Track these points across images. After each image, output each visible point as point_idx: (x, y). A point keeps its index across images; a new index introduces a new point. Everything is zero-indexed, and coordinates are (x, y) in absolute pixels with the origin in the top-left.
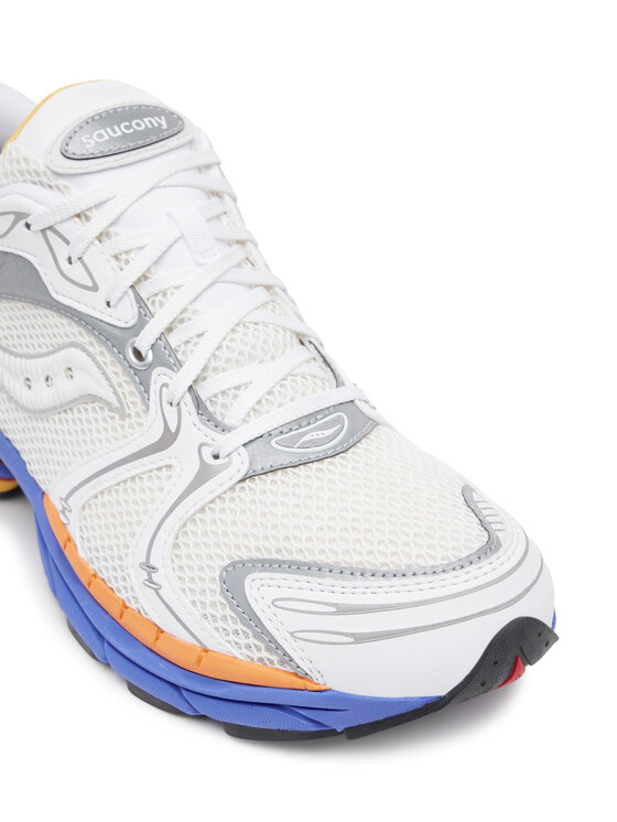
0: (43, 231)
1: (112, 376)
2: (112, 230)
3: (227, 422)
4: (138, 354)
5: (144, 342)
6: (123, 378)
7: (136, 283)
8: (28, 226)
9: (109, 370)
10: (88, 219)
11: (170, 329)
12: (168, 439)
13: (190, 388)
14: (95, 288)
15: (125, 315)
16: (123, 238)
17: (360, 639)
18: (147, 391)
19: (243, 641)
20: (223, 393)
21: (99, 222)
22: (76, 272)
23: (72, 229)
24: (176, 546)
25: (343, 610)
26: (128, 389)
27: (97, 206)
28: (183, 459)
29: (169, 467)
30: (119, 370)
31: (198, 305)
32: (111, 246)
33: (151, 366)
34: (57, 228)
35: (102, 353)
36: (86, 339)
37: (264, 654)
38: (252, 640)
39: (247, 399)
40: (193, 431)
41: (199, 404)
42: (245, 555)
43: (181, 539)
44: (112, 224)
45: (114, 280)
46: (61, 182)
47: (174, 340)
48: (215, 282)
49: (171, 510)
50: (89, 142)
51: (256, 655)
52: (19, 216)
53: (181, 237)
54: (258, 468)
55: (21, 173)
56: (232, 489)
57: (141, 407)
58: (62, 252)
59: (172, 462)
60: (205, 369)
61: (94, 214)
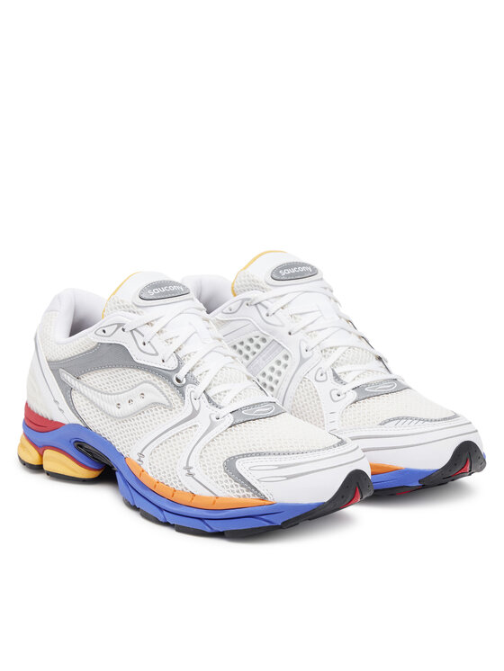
0: (131, 331)
1: (165, 392)
2: (164, 330)
3: (222, 405)
4: (178, 380)
5: (181, 375)
6: (171, 392)
7: (177, 350)
8: (123, 330)
9: (164, 390)
10: (152, 325)
11: (192, 370)
12: (195, 414)
13: (204, 392)
14: (157, 354)
15: (171, 364)
16: (169, 333)
17: (289, 477)
18: (184, 396)
19: (235, 489)
20: (219, 394)
21: (157, 326)
22: (148, 348)
23: (145, 330)
24: (201, 457)
25: (281, 467)
26: (173, 396)
27: (157, 320)
28: (203, 421)
29: (195, 426)
30: (169, 389)
31: (205, 359)
32: (164, 336)
33: (185, 384)
34: (139, 329)
35: (160, 384)
36: (152, 378)
37: (246, 493)
38: (240, 488)
39: (230, 396)
40: (206, 409)
41: (208, 398)
42: (235, 454)
43: (207, 448)
44: (164, 327)
45: (166, 350)
46: (140, 310)
47: (195, 373)
48: (211, 351)
49: (198, 442)
50: (152, 293)
51: (241, 494)
52: (119, 325)
53: (196, 332)
54: (238, 421)
55: (120, 307)
56: (226, 430)
57: (180, 404)
58: (140, 340)
59: (198, 423)
60: (210, 385)
61: (155, 323)
